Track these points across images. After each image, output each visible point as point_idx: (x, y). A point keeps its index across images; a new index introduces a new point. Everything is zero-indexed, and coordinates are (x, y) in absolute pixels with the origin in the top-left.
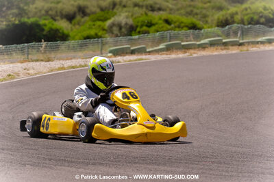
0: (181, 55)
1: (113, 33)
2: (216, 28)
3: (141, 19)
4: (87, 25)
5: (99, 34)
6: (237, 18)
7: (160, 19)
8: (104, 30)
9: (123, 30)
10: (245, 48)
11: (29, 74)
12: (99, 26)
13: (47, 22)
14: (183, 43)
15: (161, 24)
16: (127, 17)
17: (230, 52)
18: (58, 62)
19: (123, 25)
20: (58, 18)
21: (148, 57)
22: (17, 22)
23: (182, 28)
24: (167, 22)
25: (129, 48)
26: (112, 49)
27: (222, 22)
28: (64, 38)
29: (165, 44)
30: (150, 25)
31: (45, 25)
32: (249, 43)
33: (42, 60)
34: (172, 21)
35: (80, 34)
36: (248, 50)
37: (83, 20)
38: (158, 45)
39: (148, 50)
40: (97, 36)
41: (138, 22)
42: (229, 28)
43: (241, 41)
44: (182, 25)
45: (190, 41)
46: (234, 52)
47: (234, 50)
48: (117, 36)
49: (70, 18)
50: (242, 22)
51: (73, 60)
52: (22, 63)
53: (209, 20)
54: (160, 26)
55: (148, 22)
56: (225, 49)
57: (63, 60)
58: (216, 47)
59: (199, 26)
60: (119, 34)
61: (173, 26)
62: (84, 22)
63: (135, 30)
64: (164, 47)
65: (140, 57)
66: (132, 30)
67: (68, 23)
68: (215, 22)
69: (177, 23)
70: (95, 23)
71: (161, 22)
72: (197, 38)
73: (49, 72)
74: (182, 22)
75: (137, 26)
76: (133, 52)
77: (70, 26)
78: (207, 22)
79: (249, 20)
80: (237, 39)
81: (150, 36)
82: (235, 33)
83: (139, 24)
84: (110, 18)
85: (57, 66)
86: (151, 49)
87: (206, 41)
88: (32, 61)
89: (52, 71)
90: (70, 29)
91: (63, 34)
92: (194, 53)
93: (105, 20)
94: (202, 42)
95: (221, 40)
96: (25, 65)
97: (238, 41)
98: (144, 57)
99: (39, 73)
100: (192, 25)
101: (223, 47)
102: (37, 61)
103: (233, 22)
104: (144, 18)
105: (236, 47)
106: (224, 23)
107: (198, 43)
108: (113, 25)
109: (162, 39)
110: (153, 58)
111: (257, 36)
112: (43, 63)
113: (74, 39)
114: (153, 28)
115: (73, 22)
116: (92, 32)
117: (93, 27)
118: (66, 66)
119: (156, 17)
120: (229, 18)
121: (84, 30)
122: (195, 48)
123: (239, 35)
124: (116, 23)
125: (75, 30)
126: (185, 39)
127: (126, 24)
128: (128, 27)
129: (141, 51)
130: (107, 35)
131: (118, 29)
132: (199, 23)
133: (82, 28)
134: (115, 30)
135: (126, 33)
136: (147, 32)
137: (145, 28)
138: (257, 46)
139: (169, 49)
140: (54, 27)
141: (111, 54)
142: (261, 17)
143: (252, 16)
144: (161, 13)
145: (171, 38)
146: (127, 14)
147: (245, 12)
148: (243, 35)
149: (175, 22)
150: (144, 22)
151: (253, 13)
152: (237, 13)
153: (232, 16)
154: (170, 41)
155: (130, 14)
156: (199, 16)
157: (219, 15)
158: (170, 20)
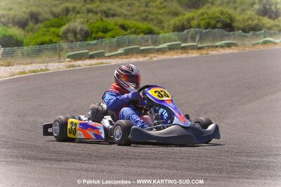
0: (141, 59)
1: (67, 40)
2: (171, 33)
3: (97, 25)
4: (41, 31)
5: (54, 40)
7: (116, 24)
8: (58, 36)
9: (79, 36)
10: (204, 52)
12: (54, 32)
14: (141, 48)
15: (116, 29)
16: (82, 23)
17: (190, 55)
18: (18, 67)
19: (78, 31)
20: (10, 25)
21: (108, 61)
23: (138, 34)
24: (123, 27)
25: (88, 53)
26: (70, 54)
27: (178, 27)
28: (19, 44)
29: (124, 48)
30: (105, 30)
32: (208, 47)
34: (128, 26)
35: (34, 41)
36: (207, 54)
37: (37, 26)
39: (106, 55)
40: (51, 42)
41: (93, 28)
42: (188, 32)
43: (200, 46)
44: (138, 30)
45: (149, 45)
46: (194, 55)
47: (194, 54)
48: (72, 42)
49: (22, 25)
50: (199, 26)
51: (34, 65)
53: (165, 25)
54: (116, 31)
55: (103, 28)
56: (185, 53)
57: (23, 64)
58: (176, 51)
59: (156, 31)
60: (74, 40)
61: (129, 31)
62: (38, 29)
63: (91, 36)
64: (122, 51)
65: (100, 61)
66: (87, 36)
67: (21, 29)
68: (171, 27)
69: (133, 30)
70: (49, 29)
71: (116, 27)
72: (155, 42)
73: (10, 76)
74: (138, 28)
75: (92, 32)
76: (92, 57)
77: (23, 32)
78: (163, 27)
79: (206, 25)
80: (196, 44)
81: (107, 40)
82: (193, 39)
83: (95, 30)
84: (65, 24)
86: (110, 54)
87: (165, 45)
89: (13, 75)
90: (23, 36)
91: (17, 41)
92: (155, 57)
93: (60, 26)
94: (161, 46)
95: (180, 44)
97: (197, 46)
98: (104, 61)
99: (0, 78)
100: (148, 31)
101: (183, 52)
103: (190, 27)
104: (99, 24)
105: (196, 51)
106: (180, 28)
107: (157, 47)
108: (68, 31)
109: (119, 45)
110: (113, 62)
111: (217, 40)
113: (28, 45)
114: (109, 34)
115: (26, 29)
116: (47, 39)
117: (48, 33)
118: (27, 70)
119: (111, 22)
120: (186, 23)
121: (38, 37)
122: (154, 53)
123: (197, 39)
124: (71, 29)
125: (28, 37)
126: (143, 43)
127: (81, 30)
128: (83, 33)
130: (61, 41)
131: (73, 35)
132: (156, 29)
133: (36, 34)
134: (70, 36)
135: (81, 38)
136: (102, 38)
137: (100, 34)
138: (217, 49)
139: (127, 53)
140: (7, 34)
141: (69, 59)
142: (218, 22)
143: (208, 21)
144: (116, 18)
145: (130, 43)
146: (82, 20)
147: (201, 17)
148: (201, 39)
149: (131, 28)
150: (100, 28)
151: (210, 18)
152: (193, 18)
153: (189, 21)
154: (128, 46)
155: (86, 20)
156: (155, 22)
157: (175, 21)
158: (126, 26)
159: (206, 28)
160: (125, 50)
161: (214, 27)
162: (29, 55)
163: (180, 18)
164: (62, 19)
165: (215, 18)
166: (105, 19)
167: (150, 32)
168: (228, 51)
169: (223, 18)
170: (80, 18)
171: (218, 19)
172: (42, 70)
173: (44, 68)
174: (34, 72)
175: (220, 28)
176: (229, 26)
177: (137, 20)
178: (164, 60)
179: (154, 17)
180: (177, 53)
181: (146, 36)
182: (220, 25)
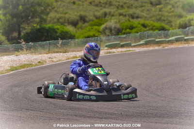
0: (157, 48)
1: (105, 34)
2: (178, 30)
3: (126, 24)
4: (87, 29)
5: (96, 35)
7: (139, 24)
8: (99, 32)
9: (113, 32)
11: (53, 61)
12: (96, 29)
13: (59, 27)
14: (157, 40)
15: (139, 27)
16: (116, 23)
17: (190, 45)
18: (72, 53)
19: (113, 28)
20: (66, 24)
21: (134, 49)
22: (38, 27)
23: (154, 30)
24: (144, 26)
25: (120, 43)
26: (107, 44)
28: (72, 37)
29: (144, 40)
30: (132, 28)
31: (58, 29)
33: (60, 52)
34: (147, 25)
35: (82, 35)
37: (84, 25)
39: (132, 45)
40: (94, 36)
41: (123, 26)
42: (189, 29)
44: (154, 28)
48: (109, 36)
49: (74, 24)
52: (47, 54)
53: (173, 24)
54: (139, 29)
55: (130, 26)
56: (187, 43)
57: (75, 51)
58: (180, 42)
59: (167, 28)
60: (110, 35)
61: (148, 28)
62: (85, 27)
63: (121, 32)
64: (144, 42)
65: (128, 49)
66: (119, 32)
69: (150, 27)
70: (93, 27)
71: (139, 26)
72: (166, 36)
73: (66, 60)
74: (154, 26)
75: (123, 29)
76: (122, 46)
77: (75, 29)
78: (172, 26)
81: (133, 35)
83: (124, 28)
84: (104, 24)
85: (72, 56)
86: (135, 44)
87: (173, 38)
88: (54, 53)
89: (69, 59)
90: (75, 32)
91: (71, 35)
92: (166, 46)
93: (100, 25)
94: (170, 39)
95: (184, 37)
96: (49, 55)
98: (131, 49)
99: (60, 61)
102: (57, 52)
107: (167, 40)
108: (106, 28)
109: (141, 38)
110: (137, 50)
112: (61, 54)
113: (78, 38)
114: (134, 30)
115: (77, 27)
116: (91, 34)
117: (92, 30)
118: (78, 55)
120: (187, 23)
121: (85, 32)
124: (108, 27)
125: (78, 32)
126: (158, 37)
127: (115, 28)
128: (116, 29)
129: (128, 45)
130: (101, 36)
131: (109, 31)
132: (166, 27)
133: (84, 31)
134: (107, 32)
135: (115, 33)
137: (128, 30)
139: (147, 44)
140: (64, 30)
141: (107, 48)
144: (139, 19)
145: (148, 36)
150: (128, 26)
152: (193, 19)
153: (190, 21)
154: (147, 38)
155: (118, 21)
156: (166, 22)
157: (180, 21)
162: (79, 45)
170: (114, 19)
180: (181, 44)
181: (160, 32)
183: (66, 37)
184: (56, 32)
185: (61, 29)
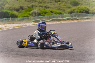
2: (68, 14)
5: (28, 16)
6: (76, 11)
7: (49, 11)
8: (30, 14)
9: (36, 15)
10: (79, 21)
12: (28, 13)
14: (58, 19)
16: (38, 10)
17: (74, 22)
20: (13, 10)
23: (57, 14)
24: (52, 12)
27: (70, 12)
28: (16, 17)
30: (46, 13)
31: (9, 13)
32: (80, 19)
34: (53, 11)
35: (21, 16)
36: (80, 21)
37: (22, 11)
38: (49, 19)
40: (27, 16)
41: (41, 12)
42: (73, 14)
43: (77, 18)
44: (57, 13)
45: (60, 18)
46: (75, 22)
47: (76, 21)
48: (34, 16)
49: (17, 10)
50: (77, 12)
51: (21, 24)
53: (66, 11)
54: (49, 13)
55: (45, 12)
56: (72, 21)
58: (69, 20)
59: (63, 13)
61: (53, 13)
62: (23, 12)
63: (40, 15)
64: (51, 20)
66: (39, 14)
67: (17, 12)
68: (68, 12)
69: (55, 13)
71: (49, 12)
72: (62, 17)
74: (57, 12)
75: (41, 13)
78: (65, 12)
80: (76, 18)
81: (46, 16)
82: (75, 16)
83: (42, 13)
84: (32, 10)
85: (16, 26)
86: (47, 21)
87: (66, 18)
88: (8, 24)
90: (18, 14)
93: (30, 11)
94: (64, 18)
95: (71, 18)
97: (76, 19)
99: (10, 28)
100: (60, 13)
101: (72, 20)
103: (74, 12)
104: (43, 11)
105: (76, 20)
107: (63, 19)
108: (33, 13)
109: (50, 18)
111: (83, 17)
113: (19, 17)
114: (47, 14)
115: (19, 12)
116: (26, 15)
117: (26, 13)
119: (47, 10)
120: (73, 11)
122: (62, 21)
123: (77, 16)
124: (34, 12)
125: (19, 14)
127: (37, 13)
128: (38, 13)
130: (31, 16)
133: (22, 14)
134: (34, 14)
135: (37, 15)
136: (44, 15)
138: (83, 20)
139: (53, 21)
141: (33, 22)
142: (84, 11)
143: (80, 10)
144: (49, 9)
145: (54, 17)
146: (38, 9)
147: (78, 9)
148: (78, 16)
149: (54, 12)
150: (44, 12)
151: (81, 9)
152: (75, 9)
153: (74, 10)
154: (53, 18)
155: (39, 9)
156: (62, 10)
157: (69, 10)
158: (52, 11)
159: (80, 13)
160: (52, 20)
161: (82, 12)
162: (19, 21)
163: (71, 9)
164: (31, 9)
165: (83, 9)
166: (45, 9)
167: (61, 14)
168: (87, 20)
169: (85, 9)
170: (37, 8)
171: (84, 10)
172: (24, 26)
173: (25, 25)
174: (22, 26)
175: (84, 13)
176: (87, 12)
177: (56, 10)
178: (65, 23)
179: (62, 9)
180: (70, 21)
181: (59, 15)
182: (84, 12)
183: (13, 16)
184: (9, 14)
185: (11, 13)
